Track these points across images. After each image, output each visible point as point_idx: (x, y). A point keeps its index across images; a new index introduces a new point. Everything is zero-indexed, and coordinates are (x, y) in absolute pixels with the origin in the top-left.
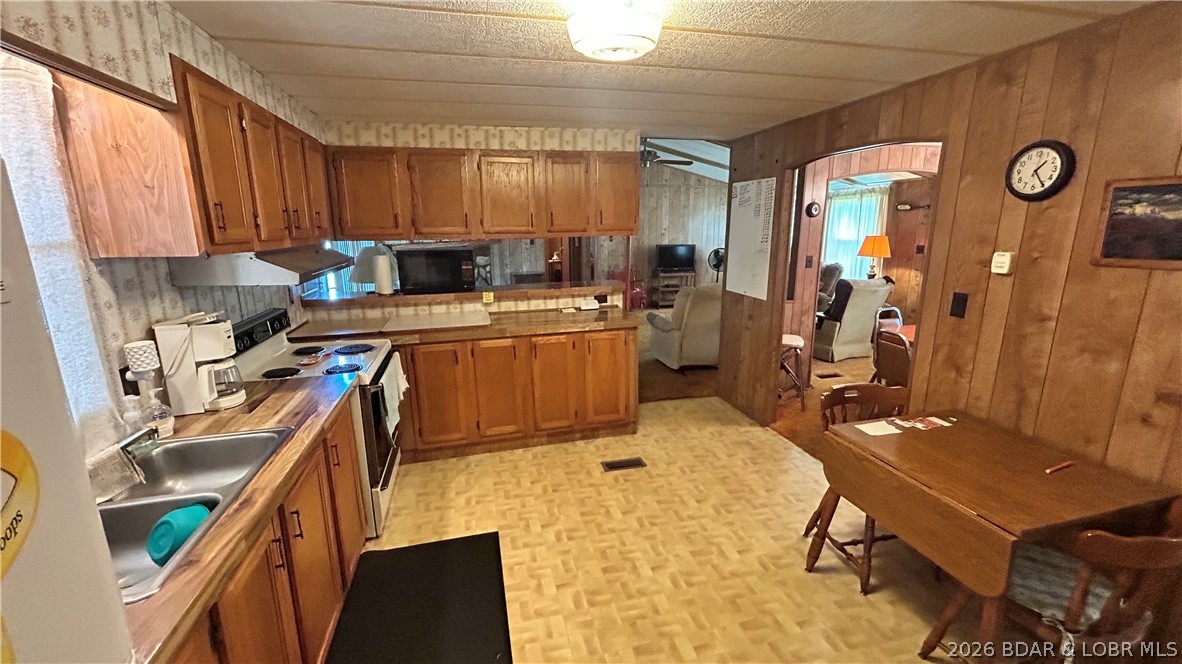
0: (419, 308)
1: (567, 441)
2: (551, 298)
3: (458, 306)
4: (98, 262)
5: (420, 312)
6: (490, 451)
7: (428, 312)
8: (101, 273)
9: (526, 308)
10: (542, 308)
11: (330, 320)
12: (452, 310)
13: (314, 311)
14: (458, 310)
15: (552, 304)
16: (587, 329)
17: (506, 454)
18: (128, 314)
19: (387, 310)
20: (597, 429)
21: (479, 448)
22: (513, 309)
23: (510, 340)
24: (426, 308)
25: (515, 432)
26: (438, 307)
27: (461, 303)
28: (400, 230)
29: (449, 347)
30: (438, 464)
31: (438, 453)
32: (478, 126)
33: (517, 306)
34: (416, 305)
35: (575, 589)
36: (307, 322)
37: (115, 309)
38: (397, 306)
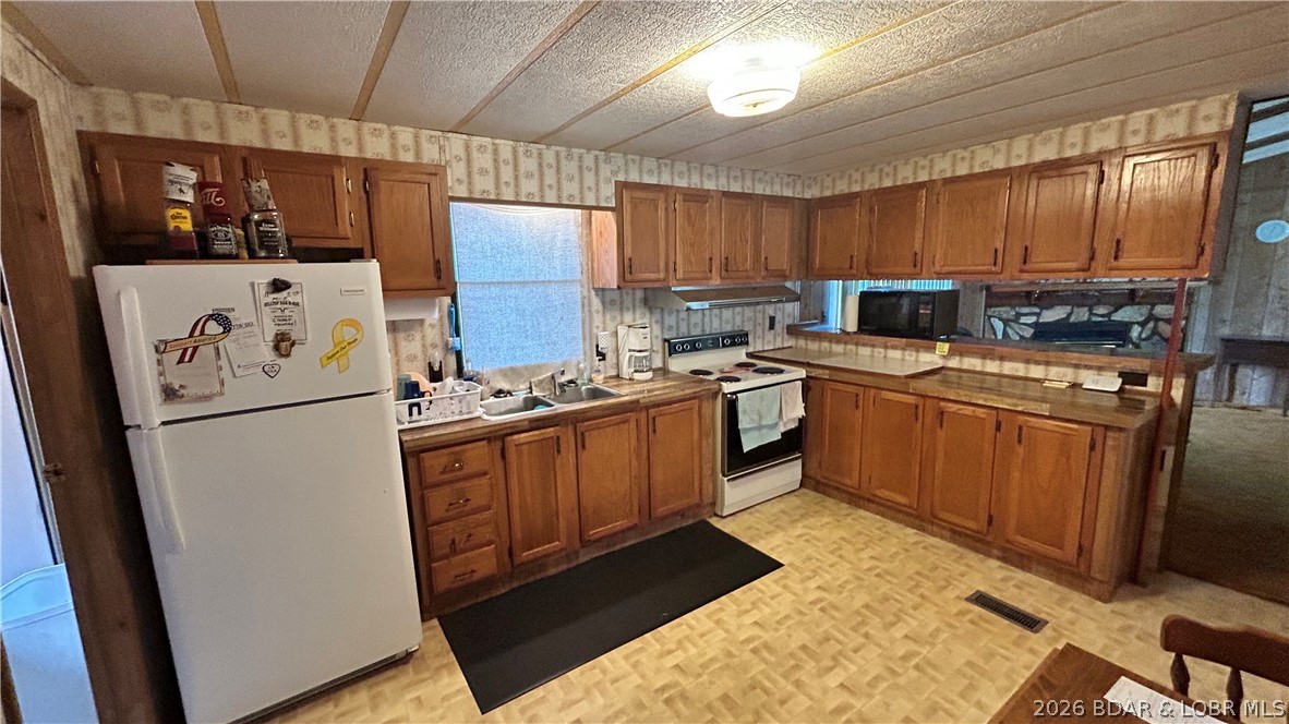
0: (876, 350)
1: (977, 551)
2: (1037, 363)
3: (914, 353)
4: (596, 290)
5: (876, 354)
6: (883, 516)
7: (882, 355)
8: (597, 295)
9: (996, 371)
10: (1021, 373)
11: (806, 349)
12: (907, 358)
13: (797, 339)
14: (913, 358)
15: (1036, 371)
16: (1020, 409)
17: (892, 526)
18: (608, 317)
19: (849, 347)
20: (1030, 559)
21: (874, 506)
22: (978, 369)
23: (913, 397)
24: (882, 350)
25: (905, 506)
26: (893, 351)
27: (918, 351)
28: (854, 272)
29: (850, 388)
30: (830, 502)
31: (835, 492)
32: (944, 152)
33: (983, 365)
34: (873, 346)
35: (761, 634)
36: (790, 347)
37: (600, 315)
38: (857, 344)
